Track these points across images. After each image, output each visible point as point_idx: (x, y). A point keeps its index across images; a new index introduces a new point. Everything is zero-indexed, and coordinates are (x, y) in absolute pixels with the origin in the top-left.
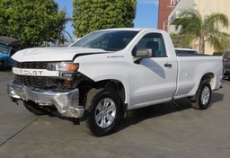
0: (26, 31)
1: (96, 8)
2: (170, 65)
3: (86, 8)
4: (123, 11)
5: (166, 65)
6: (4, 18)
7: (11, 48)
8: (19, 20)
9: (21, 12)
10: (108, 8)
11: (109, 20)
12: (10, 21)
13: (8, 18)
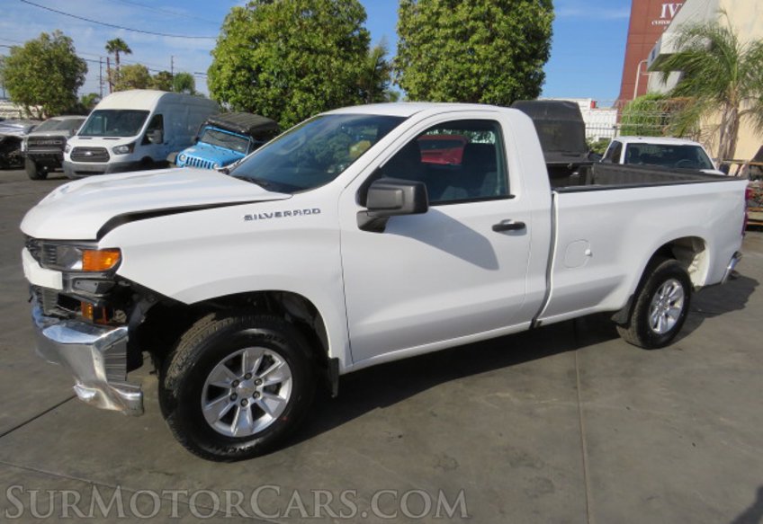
0: (295, 100)
1: (446, 38)
2: (519, 227)
3: (426, 41)
4: (514, 45)
5: (501, 228)
6: (250, 70)
7: (251, 139)
8: (280, 75)
9: (285, 56)
10: (475, 37)
11: (475, 68)
12: (262, 77)
13: (259, 70)
